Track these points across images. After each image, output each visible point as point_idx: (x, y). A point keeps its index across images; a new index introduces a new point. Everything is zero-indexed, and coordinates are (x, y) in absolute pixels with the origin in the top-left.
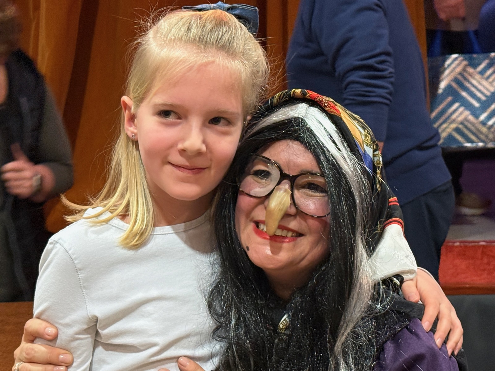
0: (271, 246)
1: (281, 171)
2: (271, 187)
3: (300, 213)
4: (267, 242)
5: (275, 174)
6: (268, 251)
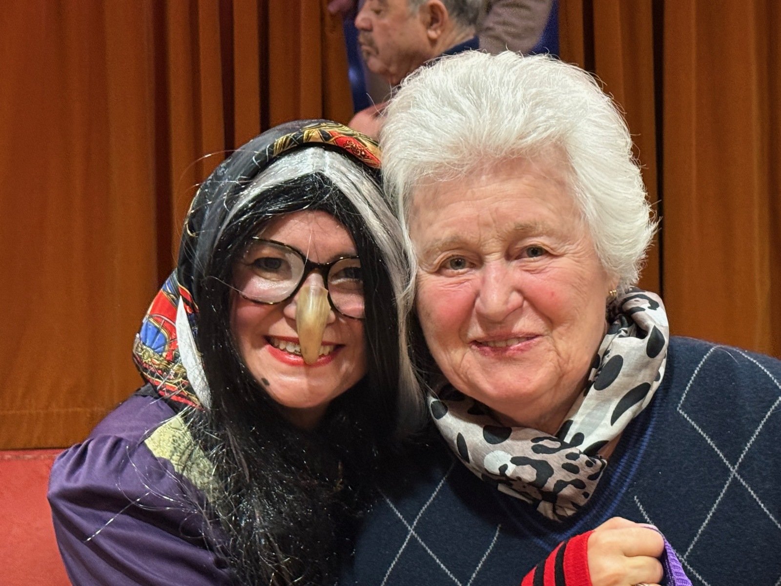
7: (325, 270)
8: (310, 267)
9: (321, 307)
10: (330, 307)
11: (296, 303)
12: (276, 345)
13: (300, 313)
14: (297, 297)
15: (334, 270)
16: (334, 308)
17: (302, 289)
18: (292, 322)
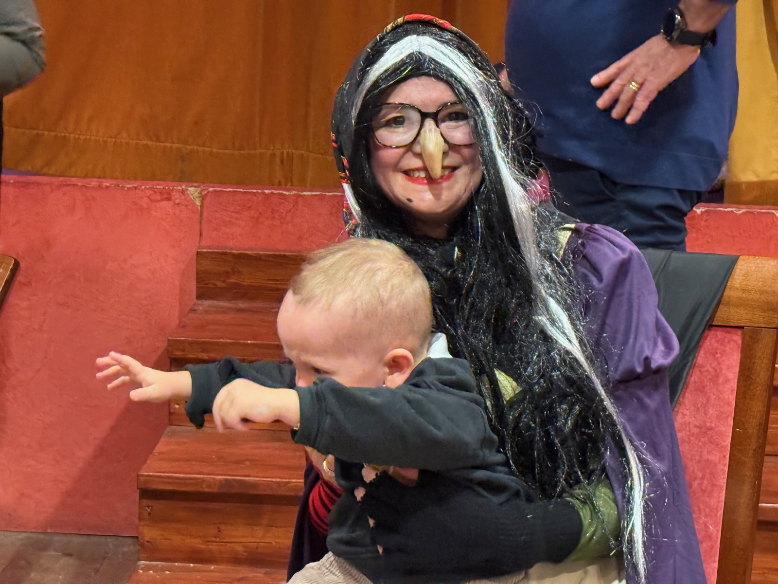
0: (431, 190)
1: (420, 111)
2: (415, 131)
3: (451, 147)
4: (426, 187)
5: (415, 116)
6: (428, 196)
7: (435, 116)
8: (424, 116)
9: (437, 139)
10: (443, 140)
11: (419, 143)
12: (412, 175)
13: (423, 147)
14: (419, 138)
15: (440, 116)
16: (446, 141)
17: (422, 131)
18: (419, 155)
